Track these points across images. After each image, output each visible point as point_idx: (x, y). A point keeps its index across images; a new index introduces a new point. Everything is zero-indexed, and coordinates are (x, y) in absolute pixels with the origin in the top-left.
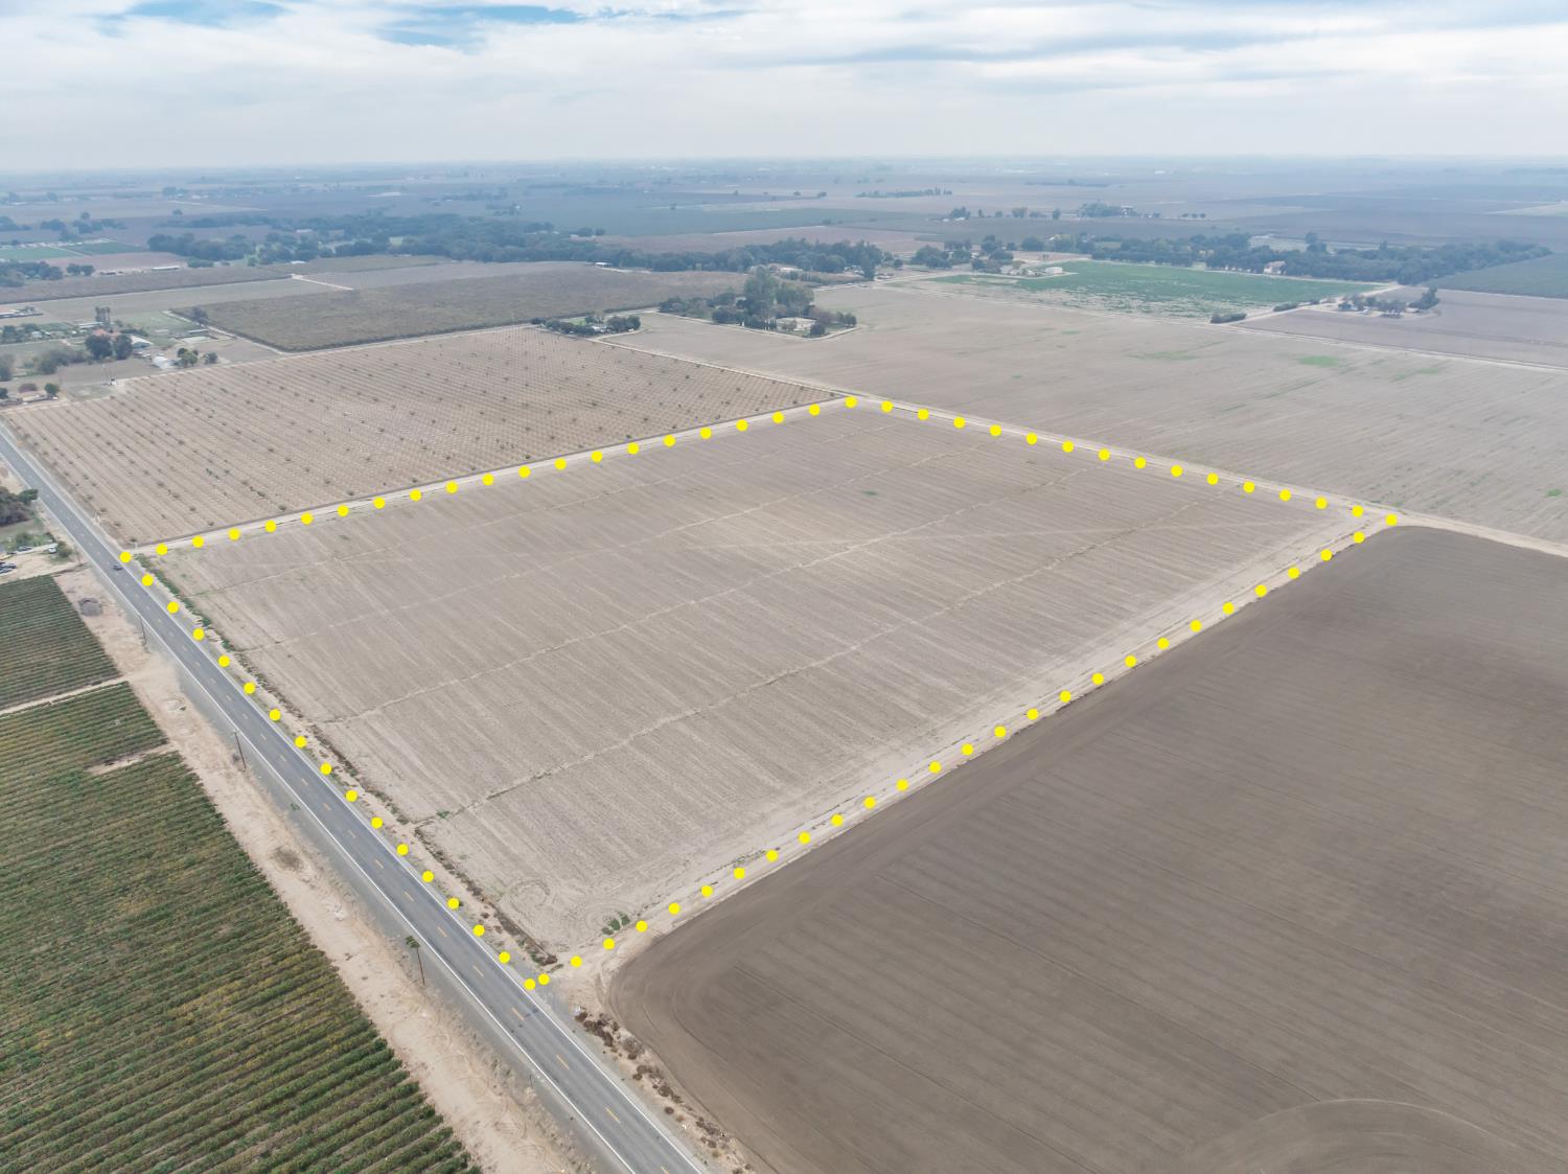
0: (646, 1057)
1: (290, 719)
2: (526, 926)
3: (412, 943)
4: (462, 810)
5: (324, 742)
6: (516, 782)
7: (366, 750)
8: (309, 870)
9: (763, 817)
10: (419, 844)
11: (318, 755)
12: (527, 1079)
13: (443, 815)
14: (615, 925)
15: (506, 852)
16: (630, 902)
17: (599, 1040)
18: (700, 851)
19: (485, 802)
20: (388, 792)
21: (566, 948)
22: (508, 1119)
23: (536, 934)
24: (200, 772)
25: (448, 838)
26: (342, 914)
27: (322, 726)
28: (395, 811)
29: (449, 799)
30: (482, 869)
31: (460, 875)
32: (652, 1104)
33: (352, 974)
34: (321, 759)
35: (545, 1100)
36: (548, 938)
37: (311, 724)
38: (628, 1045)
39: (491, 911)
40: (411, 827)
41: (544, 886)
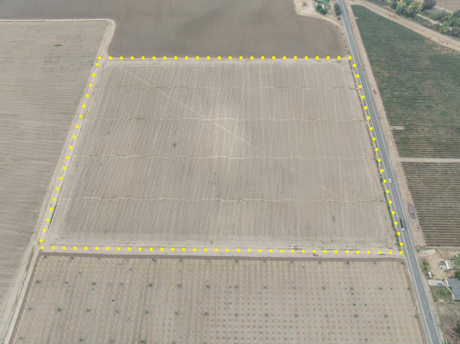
0: (346, 49)
1: (369, 125)
2: (350, 67)
3: (363, 70)
4: (349, 88)
5: (364, 115)
6: (339, 89)
7: (358, 109)
8: (372, 88)
9: (311, 65)
10: (357, 85)
11: (366, 112)
12: (358, 52)
13: (352, 89)
14: (340, 62)
15: (346, 78)
16: (336, 64)
17: (349, 52)
18: (323, 65)
19: (345, 88)
20: (357, 97)
21: (347, 62)
22: (361, 51)
23: (349, 66)
24: (386, 118)
25: (352, 84)
26: (370, 80)
27: (364, 120)
28: (358, 93)
29: (349, 91)
30: (350, 77)
31: (354, 77)
32: (349, 45)
33: (371, 72)
34: (366, 111)
35: (357, 49)
36: (348, 64)
37: (366, 122)
38: (347, 51)
39: (352, 70)
40: (357, 89)
41: (345, 71)
